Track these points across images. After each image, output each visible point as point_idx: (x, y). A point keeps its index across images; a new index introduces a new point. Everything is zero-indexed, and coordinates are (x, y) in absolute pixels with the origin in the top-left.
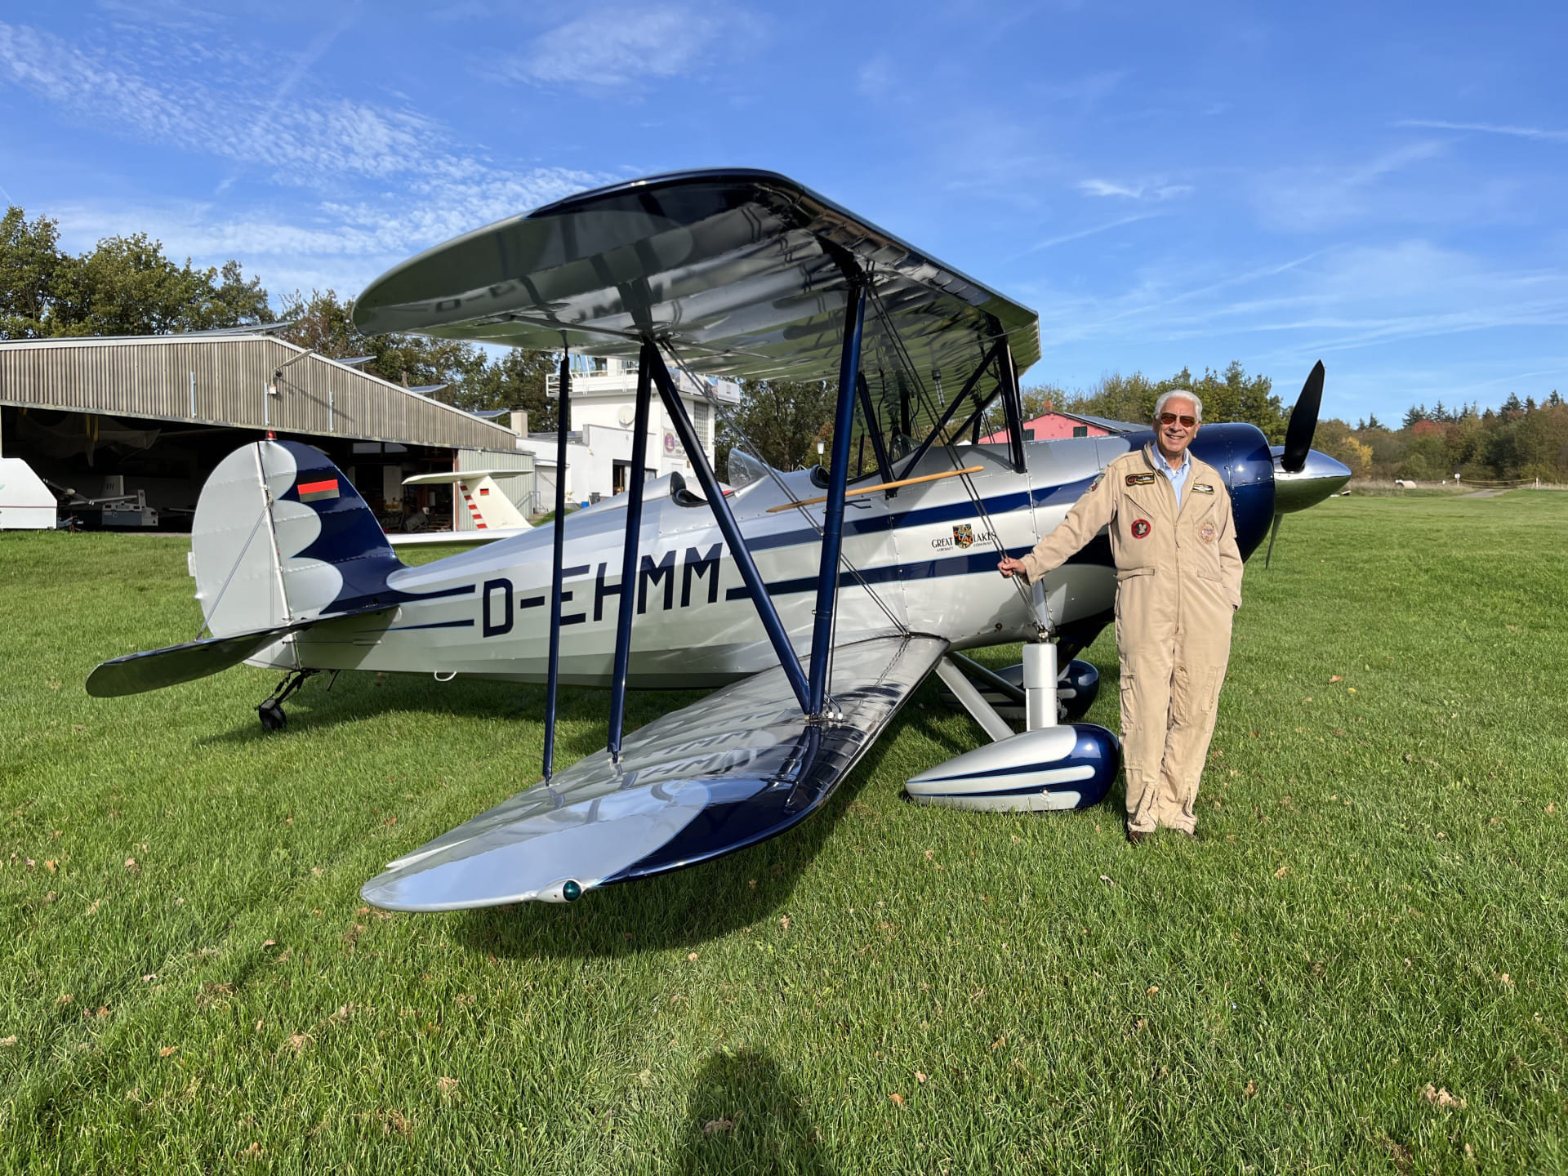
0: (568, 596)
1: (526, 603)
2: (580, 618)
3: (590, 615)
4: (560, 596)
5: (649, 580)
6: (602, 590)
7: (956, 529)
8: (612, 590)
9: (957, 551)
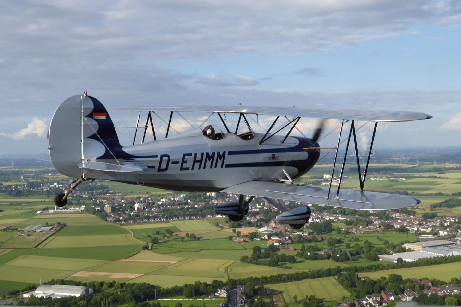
0: (186, 162)
1: (174, 163)
2: (187, 169)
3: (191, 168)
4: (184, 162)
5: (208, 160)
6: (195, 161)
7: (273, 155)
8: (198, 161)
9: (272, 160)
